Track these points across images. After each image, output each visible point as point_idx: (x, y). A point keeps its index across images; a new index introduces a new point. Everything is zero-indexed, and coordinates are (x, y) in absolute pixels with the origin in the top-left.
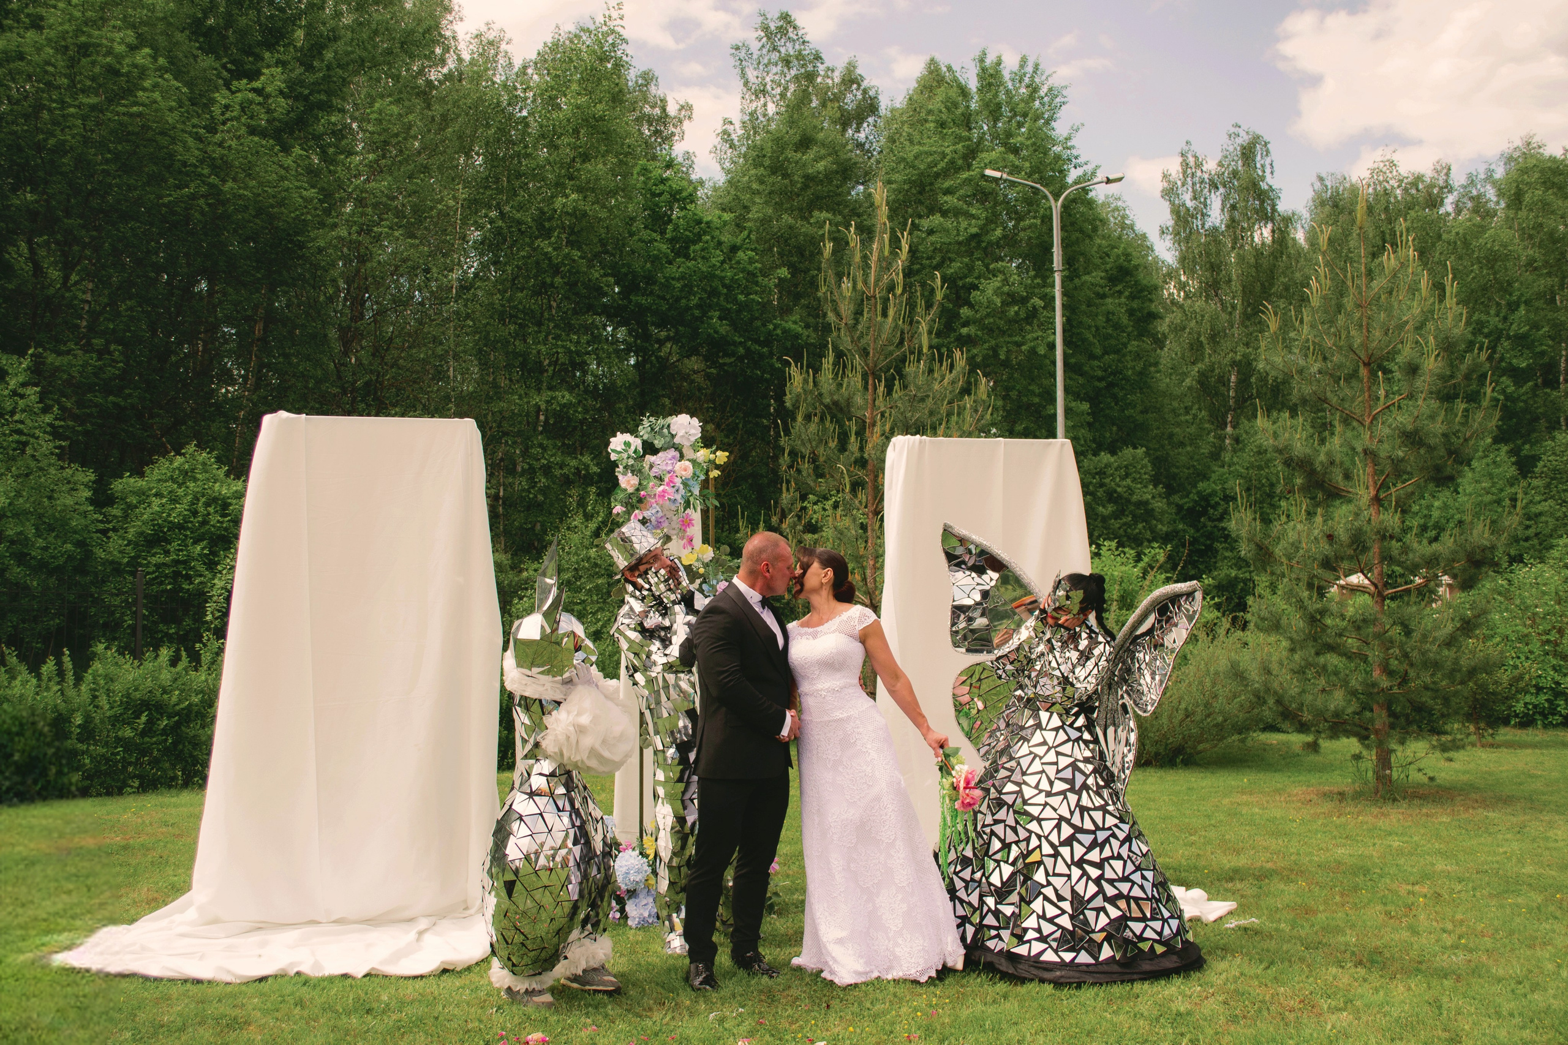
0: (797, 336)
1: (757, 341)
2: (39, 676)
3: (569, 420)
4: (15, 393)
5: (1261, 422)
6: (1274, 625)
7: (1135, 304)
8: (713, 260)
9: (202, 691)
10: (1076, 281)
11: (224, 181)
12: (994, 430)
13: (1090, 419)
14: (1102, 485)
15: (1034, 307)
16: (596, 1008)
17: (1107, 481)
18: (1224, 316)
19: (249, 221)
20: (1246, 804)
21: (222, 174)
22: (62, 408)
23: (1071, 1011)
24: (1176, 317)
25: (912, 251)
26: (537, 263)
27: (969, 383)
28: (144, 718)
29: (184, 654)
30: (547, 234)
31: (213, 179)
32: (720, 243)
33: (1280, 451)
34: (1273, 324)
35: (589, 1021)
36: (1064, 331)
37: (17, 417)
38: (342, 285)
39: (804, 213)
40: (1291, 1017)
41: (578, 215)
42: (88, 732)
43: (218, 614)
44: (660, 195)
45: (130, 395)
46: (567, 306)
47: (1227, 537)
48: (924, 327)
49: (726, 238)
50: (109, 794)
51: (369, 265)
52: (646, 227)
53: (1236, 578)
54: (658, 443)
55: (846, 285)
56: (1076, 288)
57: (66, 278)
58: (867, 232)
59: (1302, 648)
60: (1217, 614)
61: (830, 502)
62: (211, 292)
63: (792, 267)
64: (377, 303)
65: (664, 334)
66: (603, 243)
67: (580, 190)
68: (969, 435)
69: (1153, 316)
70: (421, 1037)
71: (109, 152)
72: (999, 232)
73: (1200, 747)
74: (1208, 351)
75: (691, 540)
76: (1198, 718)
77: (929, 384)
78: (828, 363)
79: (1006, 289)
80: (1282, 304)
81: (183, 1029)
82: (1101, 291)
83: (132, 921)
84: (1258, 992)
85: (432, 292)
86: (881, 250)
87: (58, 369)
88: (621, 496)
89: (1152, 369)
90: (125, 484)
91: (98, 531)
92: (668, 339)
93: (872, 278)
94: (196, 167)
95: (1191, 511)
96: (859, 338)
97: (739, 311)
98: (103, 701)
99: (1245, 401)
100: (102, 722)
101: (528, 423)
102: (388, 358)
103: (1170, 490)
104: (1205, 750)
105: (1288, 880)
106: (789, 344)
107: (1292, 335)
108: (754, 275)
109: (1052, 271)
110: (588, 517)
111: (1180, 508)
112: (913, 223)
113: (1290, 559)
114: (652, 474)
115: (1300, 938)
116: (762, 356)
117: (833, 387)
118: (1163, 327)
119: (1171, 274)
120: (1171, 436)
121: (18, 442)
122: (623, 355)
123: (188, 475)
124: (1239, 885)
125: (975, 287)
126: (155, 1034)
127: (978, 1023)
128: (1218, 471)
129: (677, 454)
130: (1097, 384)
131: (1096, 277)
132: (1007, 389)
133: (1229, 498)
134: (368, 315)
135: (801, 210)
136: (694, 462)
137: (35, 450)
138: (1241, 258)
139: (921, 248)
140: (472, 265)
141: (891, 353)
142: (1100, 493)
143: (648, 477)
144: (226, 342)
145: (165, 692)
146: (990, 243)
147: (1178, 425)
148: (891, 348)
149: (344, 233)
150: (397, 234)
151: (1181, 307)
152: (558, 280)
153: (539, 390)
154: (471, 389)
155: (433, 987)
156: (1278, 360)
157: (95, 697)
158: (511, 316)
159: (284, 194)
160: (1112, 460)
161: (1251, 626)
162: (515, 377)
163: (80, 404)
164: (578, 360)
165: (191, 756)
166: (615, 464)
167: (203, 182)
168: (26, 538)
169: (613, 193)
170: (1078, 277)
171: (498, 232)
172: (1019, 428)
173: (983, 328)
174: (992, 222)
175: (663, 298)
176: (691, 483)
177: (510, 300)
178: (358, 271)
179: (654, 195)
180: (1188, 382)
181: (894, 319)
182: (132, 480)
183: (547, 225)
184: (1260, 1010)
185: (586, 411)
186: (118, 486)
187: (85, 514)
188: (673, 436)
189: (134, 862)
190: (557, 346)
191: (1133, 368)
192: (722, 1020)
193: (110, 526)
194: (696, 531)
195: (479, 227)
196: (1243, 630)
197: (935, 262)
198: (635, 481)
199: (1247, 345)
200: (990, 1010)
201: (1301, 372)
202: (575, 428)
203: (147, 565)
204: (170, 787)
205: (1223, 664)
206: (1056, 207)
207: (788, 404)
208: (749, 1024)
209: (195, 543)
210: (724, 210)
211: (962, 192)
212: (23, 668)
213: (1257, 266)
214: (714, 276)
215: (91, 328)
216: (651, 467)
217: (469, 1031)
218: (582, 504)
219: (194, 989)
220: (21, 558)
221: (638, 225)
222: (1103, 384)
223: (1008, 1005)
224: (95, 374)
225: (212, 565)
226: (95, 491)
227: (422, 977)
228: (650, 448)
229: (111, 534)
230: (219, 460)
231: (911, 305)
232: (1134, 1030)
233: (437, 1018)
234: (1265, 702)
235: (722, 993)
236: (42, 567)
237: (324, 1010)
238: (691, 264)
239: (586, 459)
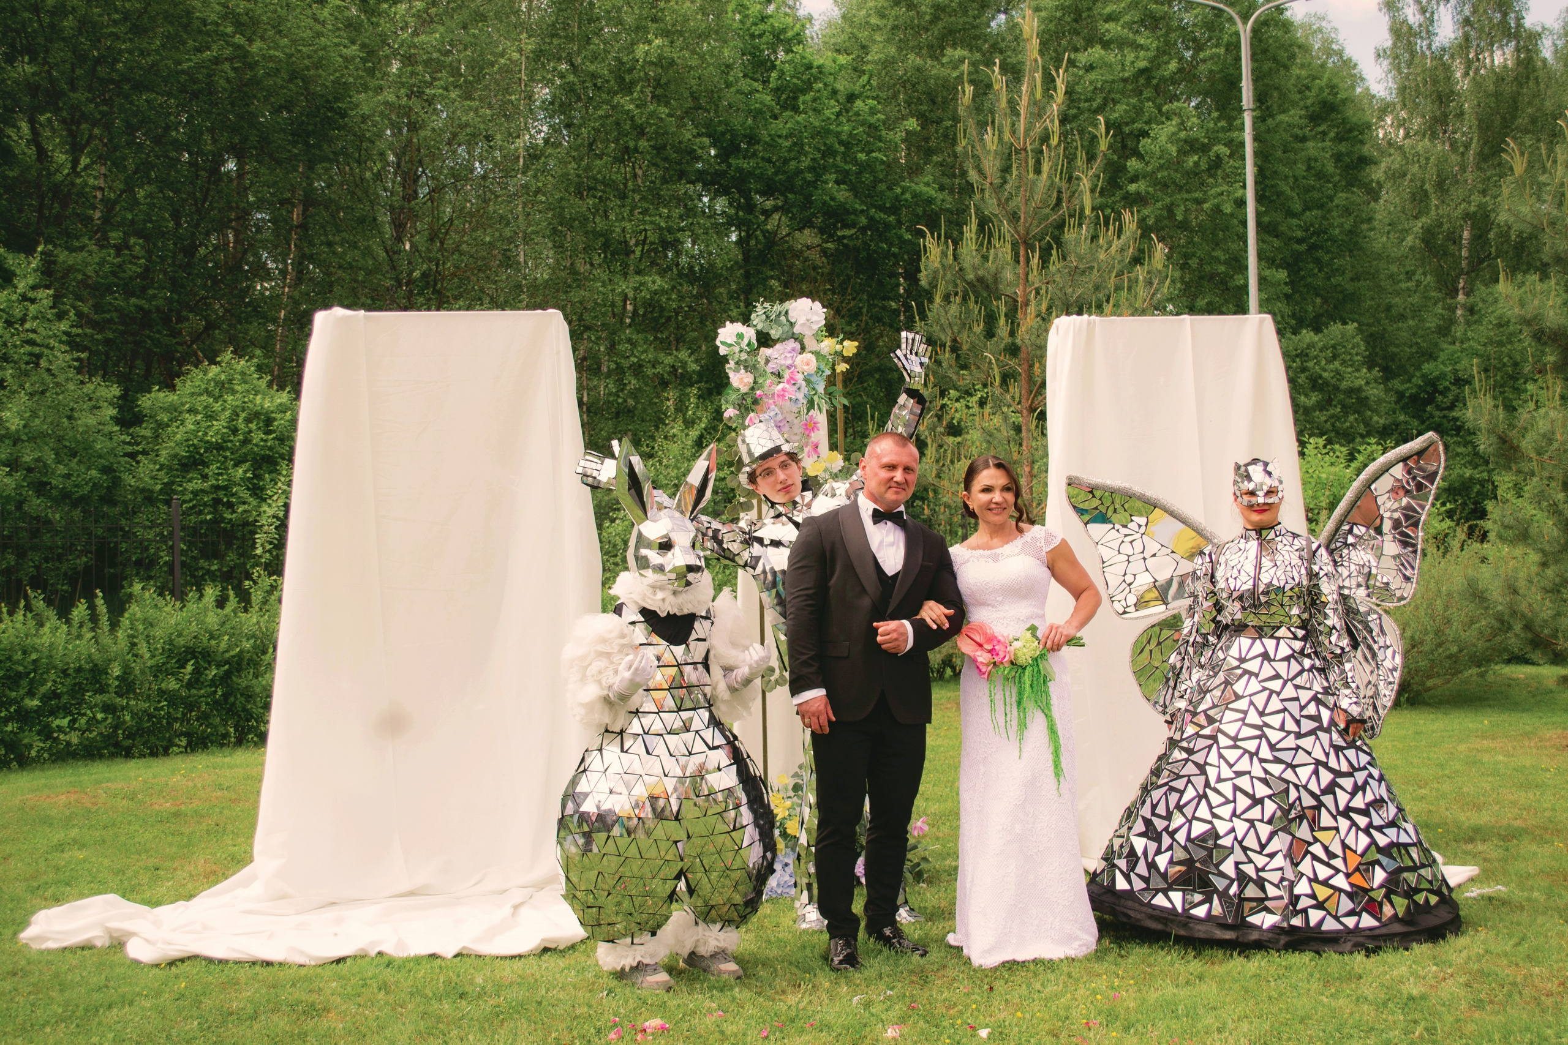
0: (930, 201)
1: (881, 208)
2: (68, 622)
3: (662, 309)
4: (24, 298)
5: (1503, 287)
6: (1522, 535)
7: (1343, 148)
8: (827, 113)
9: (254, 636)
10: (1270, 121)
11: (250, 40)
12: (1170, 307)
13: (1288, 290)
14: (1304, 370)
15: (1218, 156)
16: (722, 990)
17: (1310, 364)
18: (1454, 158)
19: (282, 87)
20: (1488, 750)
21: (248, 33)
22: (79, 314)
23: (1281, 995)
24: (1394, 161)
25: (1069, 92)
26: (618, 124)
27: (1141, 251)
28: (189, 668)
29: (231, 593)
30: (627, 88)
31: (239, 39)
32: (835, 92)
33: (1528, 322)
34: (1519, 166)
35: (714, 1005)
36: (1256, 183)
37: (27, 326)
38: (392, 158)
39: (935, 51)
40: (1549, 1001)
41: (664, 63)
42: (127, 685)
43: (268, 547)
44: (760, 36)
45: (154, 296)
46: (656, 173)
47: (1459, 429)
48: (1085, 184)
49: (841, 85)
50: (154, 754)
51: (422, 133)
52: (745, 76)
53: (1471, 478)
54: (775, 333)
55: (990, 138)
56: (1268, 131)
57: (75, 162)
58: (1014, 72)
59: (1556, 561)
60: (1448, 523)
61: (975, 399)
62: (241, 173)
63: (922, 117)
64: (433, 178)
65: (769, 204)
66: (695, 97)
67: (666, 33)
68: (1143, 312)
69: (1364, 161)
70: (523, 1025)
71: (117, 11)
72: (1173, 66)
73: (1430, 683)
74: (1435, 202)
75: (816, 447)
76: (1427, 648)
77: (1093, 253)
78: (970, 231)
79: (1183, 135)
80: (1528, 140)
81: (254, 1017)
82: (1300, 133)
83: (190, 897)
84: (1507, 972)
85: (496, 164)
86: (1032, 93)
87: (70, 270)
88: (733, 397)
89: (1365, 226)
90: (154, 399)
91: (126, 455)
92: (776, 209)
93: (1021, 127)
94: (217, 24)
95: (1414, 398)
96: (1007, 200)
97: (859, 173)
98: (143, 649)
99: (1481, 261)
100: (143, 672)
101: (614, 315)
102: (449, 244)
103: (1388, 373)
104: (1435, 687)
105: (1542, 841)
106: (920, 211)
107: (1543, 178)
108: (876, 128)
109: (1241, 110)
110: (689, 423)
111: (1400, 395)
112: (1069, 59)
113: (1539, 454)
114: (769, 370)
115: (1557, 909)
116: (887, 226)
117: (977, 260)
118: (1377, 174)
119: (1386, 109)
120: (1389, 308)
121: (31, 354)
122: (722, 231)
123: (224, 387)
124: (1480, 847)
125: (1145, 134)
126: (224, 1023)
127: (1170, 1008)
128: (1447, 349)
129: (798, 346)
130: (1296, 247)
131: (1293, 116)
132: (1186, 256)
133: (1460, 382)
134: (423, 192)
135: (930, 47)
136: (817, 354)
137: (50, 362)
138: (1477, 84)
139: (1078, 89)
140: (540, 131)
141: (1047, 217)
142: (1302, 379)
143: (763, 374)
144: (259, 230)
145: (212, 637)
146: (1163, 79)
147: (1398, 293)
148: (1047, 211)
149: (391, 98)
150: (453, 95)
151: (1400, 148)
152: (643, 144)
153: (625, 275)
154: (546, 276)
155: (532, 967)
156: (1525, 210)
157: (134, 645)
158: (590, 189)
159: (320, 53)
160: (1316, 339)
161: (1492, 536)
162: (597, 260)
163: (98, 308)
164: (669, 238)
165: (244, 710)
166: (725, 359)
167: (227, 43)
168: (45, 465)
169: (704, 36)
170: (1272, 116)
171: (569, 89)
172: (1201, 303)
173: (1155, 183)
174: (1164, 52)
175: (769, 161)
176: (814, 379)
177: (588, 168)
178: (410, 142)
179: (753, 36)
180: (1410, 240)
181: (1050, 177)
182: (162, 395)
183: (628, 78)
184: (1510, 994)
185: (681, 298)
186: (145, 402)
187: (110, 436)
188: (792, 324)
189: (187, 830)
190: (645, 222)
191: (1341, 226)
192: (867, 1005)
193: (139, 448)
194: (821, 435)
195: (549, 83)
196: (1482, 542)
197: (1095, 105)
198: (749, 378)
199: (1484, 192)
200: (1184, 992)
201: (1553, 224)
202: (669, 319)
203: (183, 493)
204: (222, 745)
205: (1458, 582)
206: (1245, 31)
207: (924, 283)
208: (899, 1008)
209: (236, 465)
210: (838, 51)
211: (1127, 18)
212: (51, 613)
213: (1497, 95)
214: (828, 132)
215: (106, 220)
216: (767, 361)
217: (576, 1017)
218: (681, 408)
219: (264, 972)
220: (41, 488)
221: (737, 72)
222: (1303, 247)
223: (1204, 987)
224: (114, 274)
225: (258, 492)
226: (121, 408)
227: (520, 956)
228: (764, 340)
229: (140, 457)
230: (259, 368)
231: (1071, 158)
232: (1357, 1017)
233: (540, 1003)
234: (1510, 628)
235: (866, 974)
236: (65, 497)
237: (412, 994)
238: (800, 118)
239: (683, 355)
